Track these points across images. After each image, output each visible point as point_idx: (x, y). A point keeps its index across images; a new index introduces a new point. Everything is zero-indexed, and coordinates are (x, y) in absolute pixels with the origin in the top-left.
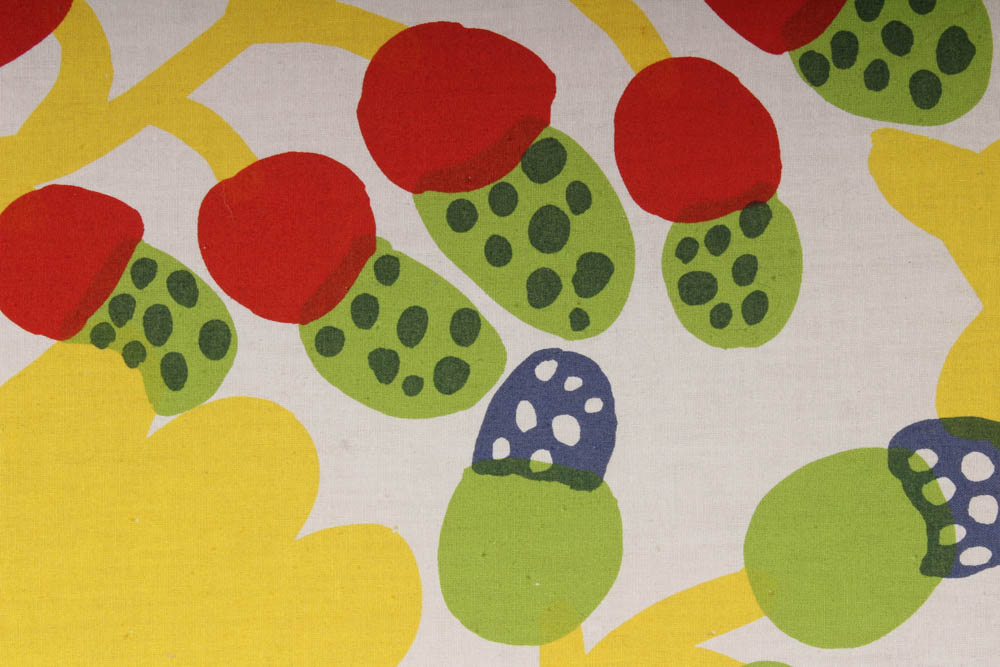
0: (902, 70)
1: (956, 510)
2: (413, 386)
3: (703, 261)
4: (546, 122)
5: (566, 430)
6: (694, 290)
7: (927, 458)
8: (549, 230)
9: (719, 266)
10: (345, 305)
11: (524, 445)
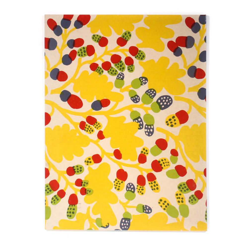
0: (140, 57)
1: (142, 82)
2: (113, 74)
3: (129, 68)
4: (121, 60)
5: (122, 77)
6: (129, 69)
7: (141, 79)
8: (121, 66)
9: (130, 68)
10: (110, 70)
11: (119, 78)
